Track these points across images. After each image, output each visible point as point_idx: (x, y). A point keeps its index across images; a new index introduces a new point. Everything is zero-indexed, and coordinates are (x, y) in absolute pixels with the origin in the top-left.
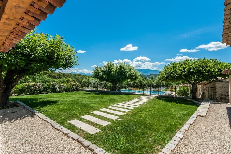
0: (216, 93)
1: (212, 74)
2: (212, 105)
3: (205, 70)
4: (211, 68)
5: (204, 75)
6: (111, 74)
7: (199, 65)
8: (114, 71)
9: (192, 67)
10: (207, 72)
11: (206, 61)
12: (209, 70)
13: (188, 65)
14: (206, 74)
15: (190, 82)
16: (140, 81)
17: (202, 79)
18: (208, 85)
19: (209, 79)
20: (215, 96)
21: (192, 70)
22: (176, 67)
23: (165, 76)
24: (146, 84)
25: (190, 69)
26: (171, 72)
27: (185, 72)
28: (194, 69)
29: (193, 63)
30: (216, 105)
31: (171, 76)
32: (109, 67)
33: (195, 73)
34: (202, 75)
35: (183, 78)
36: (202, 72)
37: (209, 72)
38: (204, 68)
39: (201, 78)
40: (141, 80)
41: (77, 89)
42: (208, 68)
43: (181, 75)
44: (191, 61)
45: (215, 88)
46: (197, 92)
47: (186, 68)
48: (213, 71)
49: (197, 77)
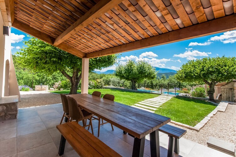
0: (235, 95)
1: (230, 73)
2: (230, 105)
3: (224, 69)
4: (230, 67)
5: (223, 75)
6: (133, 72)
7: (217, 64)
8: (135, 69)
9: (211, 66)
10: (225, 72)
11: (225, 60)
12: (228, 69)
13: (207, 64)
14: (225, 73)
15: (208, 82)
17: (221, 78)
18: (226, 86)
19: (227, 79)
20: (233, 98)
21: (211, 69)
22: (194, 66)
23: (184, 75)
25: (209, 68)
26: (190, 71)
27: (204, 71)
28: (213, 68)
29: (212, 62)
30: (234, 105)
31: (190, 75)
32: (131, 65)
33: (214, 72)
34: (221, 75)
35: (202, 78)
36: (221, 72)
37: (228, 72)
38: (223, 67)
39: (219, 78)
41: (102, 86)
42: (227, 67)
43: (200, 74)
44: (209, 59)
45: (234, 89)
46: (214, 93)
47: (205, 66)
48: (232, 71)
49: (215, 77)
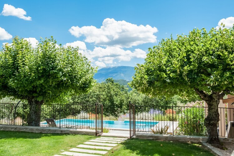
7: (221, 45)
9: (206, 51)
13: (197, 45)
16: (111, 96)
21: (205, 59)
22: (170, 52)
24: (122, 101)
25: (202, 56)
26: (159, 67)
27: (190, 63)
31: (158, 78)
33: (213, 66)
40: (112, 93)
